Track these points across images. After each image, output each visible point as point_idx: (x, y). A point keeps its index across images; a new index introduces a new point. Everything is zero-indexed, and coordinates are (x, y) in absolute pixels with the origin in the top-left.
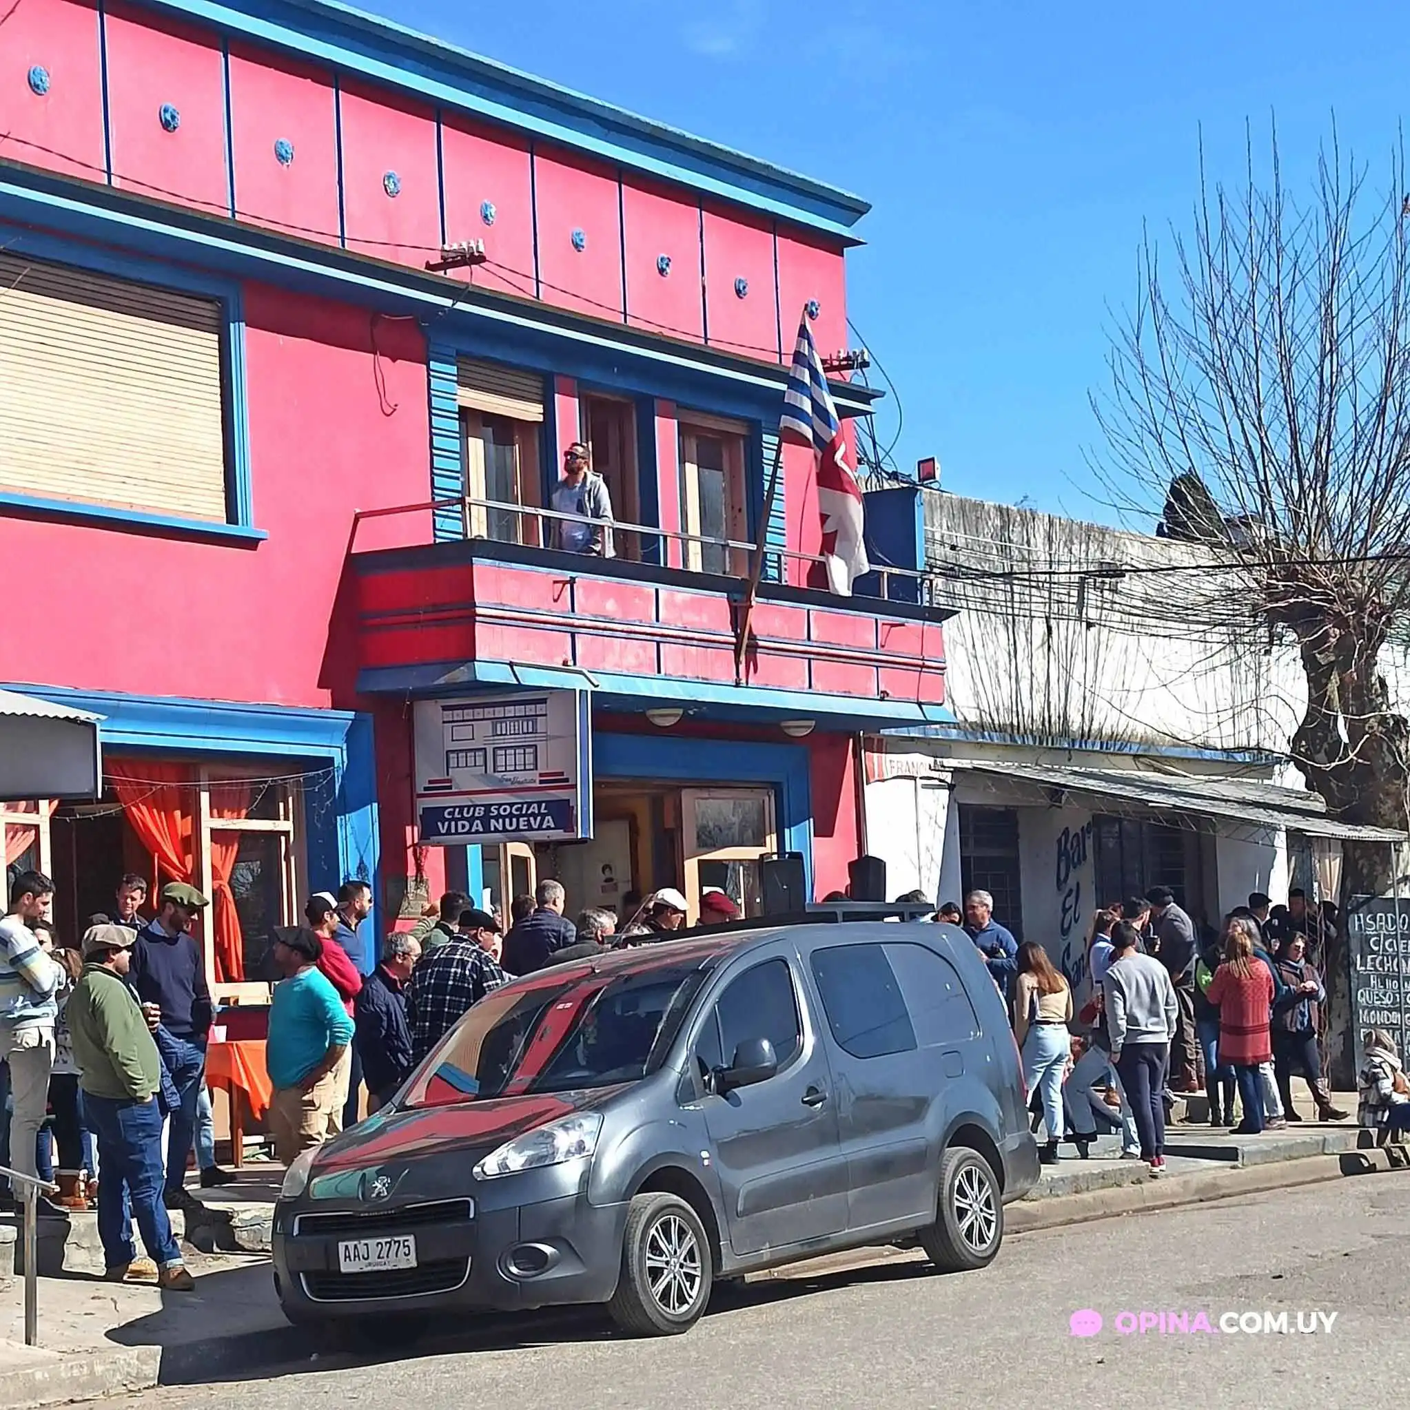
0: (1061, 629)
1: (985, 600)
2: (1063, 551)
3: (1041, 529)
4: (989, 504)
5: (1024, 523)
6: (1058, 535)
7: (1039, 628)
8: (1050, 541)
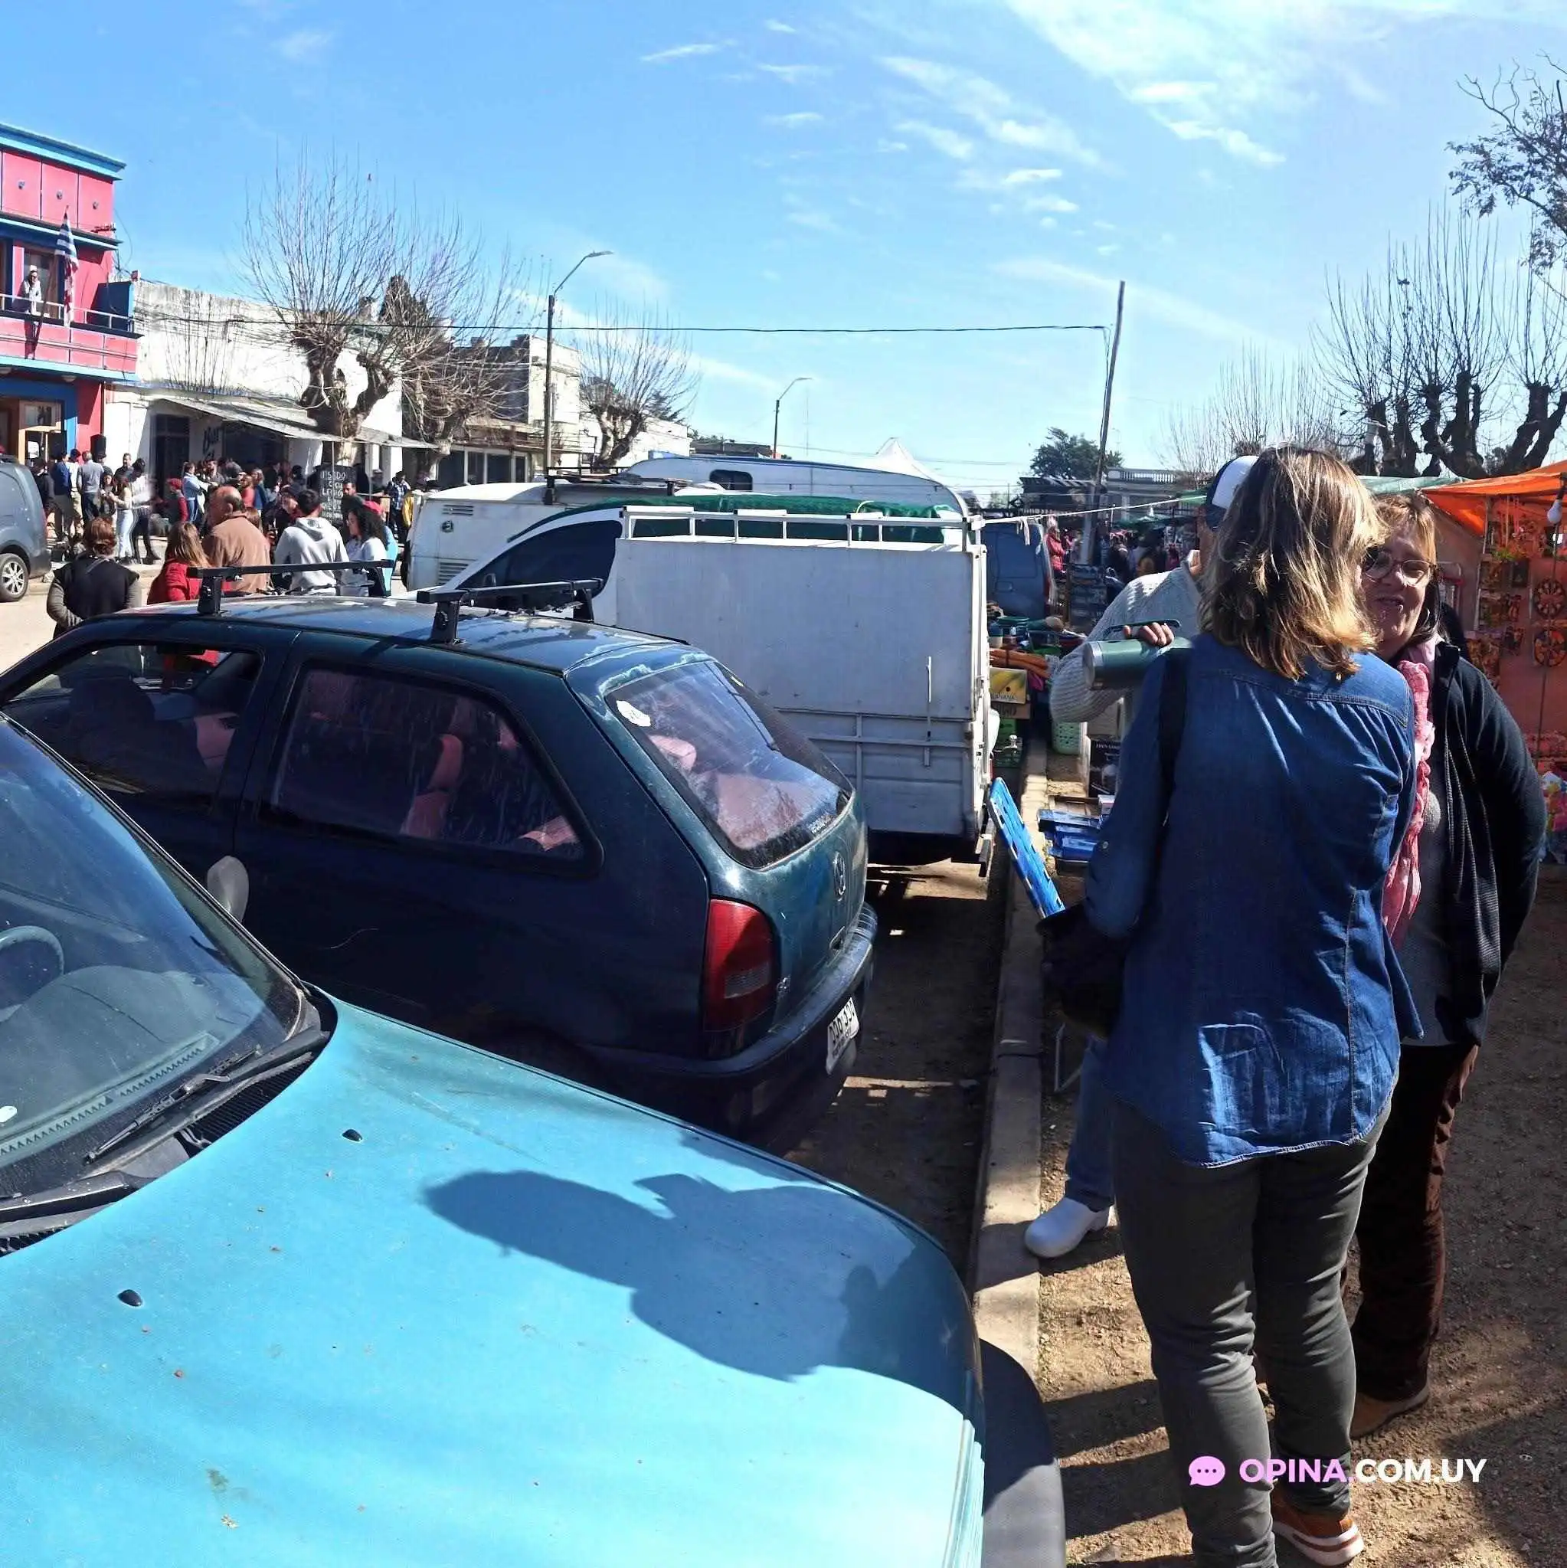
0: (212, 343)
1: (175, 328)
2: (216, 311)
3: (205, 299)
4: (181, 289)
5: (197, 297)
6: (215, 304)
7: (202, 341)
8: (210, 305)
